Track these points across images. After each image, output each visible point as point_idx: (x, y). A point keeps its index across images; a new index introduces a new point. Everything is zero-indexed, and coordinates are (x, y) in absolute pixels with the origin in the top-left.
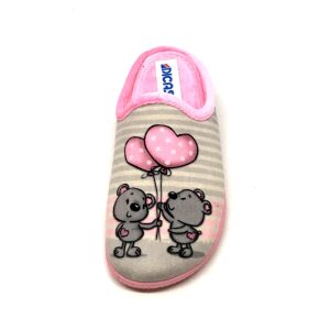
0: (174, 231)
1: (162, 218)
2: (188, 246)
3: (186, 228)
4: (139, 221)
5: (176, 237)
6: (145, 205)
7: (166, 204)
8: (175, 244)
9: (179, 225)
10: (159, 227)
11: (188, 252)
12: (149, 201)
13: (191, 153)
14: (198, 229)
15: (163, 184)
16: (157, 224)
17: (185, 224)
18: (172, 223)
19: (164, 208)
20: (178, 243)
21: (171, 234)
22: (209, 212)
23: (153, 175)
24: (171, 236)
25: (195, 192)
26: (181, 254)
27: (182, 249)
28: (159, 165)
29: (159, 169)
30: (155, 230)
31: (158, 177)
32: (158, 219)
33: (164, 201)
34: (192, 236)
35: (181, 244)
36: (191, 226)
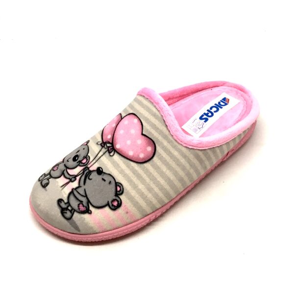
0: (75, 192)
1: (78, 178)
2: (73, 211)
3: (84, 200)
4: (67, 168)
5: (72, 197)
6: (80, 162)
7: (90, 172)
8: (66, 201)
9: (82, 193)
10: (71, 181)
11: (68, 214)
12: (84, 161)
13: (142, 156)
14: (91, 208)
15: (102, 158)
16: (72, 179)
17: (86, 196)
18: (79, 187)
19: (87, 174)
20: (68, 202)
21: (72, 193)
22: (114, 208)
23: (103, 147)
24: (70, 194)
25: (117, 184)
26: (63, 211)
27: (67, 209)
28: (112, 144)
29: (109, 146)
30: (68, 181)
31: (104, 150)
32: (75, 177)
33: (91, 169)
34: (82, 208)
35: (70, 205)
36: (89, 202)
